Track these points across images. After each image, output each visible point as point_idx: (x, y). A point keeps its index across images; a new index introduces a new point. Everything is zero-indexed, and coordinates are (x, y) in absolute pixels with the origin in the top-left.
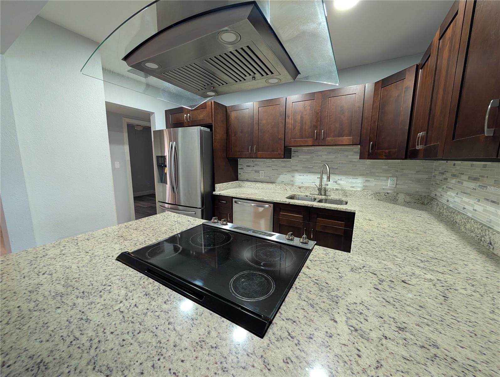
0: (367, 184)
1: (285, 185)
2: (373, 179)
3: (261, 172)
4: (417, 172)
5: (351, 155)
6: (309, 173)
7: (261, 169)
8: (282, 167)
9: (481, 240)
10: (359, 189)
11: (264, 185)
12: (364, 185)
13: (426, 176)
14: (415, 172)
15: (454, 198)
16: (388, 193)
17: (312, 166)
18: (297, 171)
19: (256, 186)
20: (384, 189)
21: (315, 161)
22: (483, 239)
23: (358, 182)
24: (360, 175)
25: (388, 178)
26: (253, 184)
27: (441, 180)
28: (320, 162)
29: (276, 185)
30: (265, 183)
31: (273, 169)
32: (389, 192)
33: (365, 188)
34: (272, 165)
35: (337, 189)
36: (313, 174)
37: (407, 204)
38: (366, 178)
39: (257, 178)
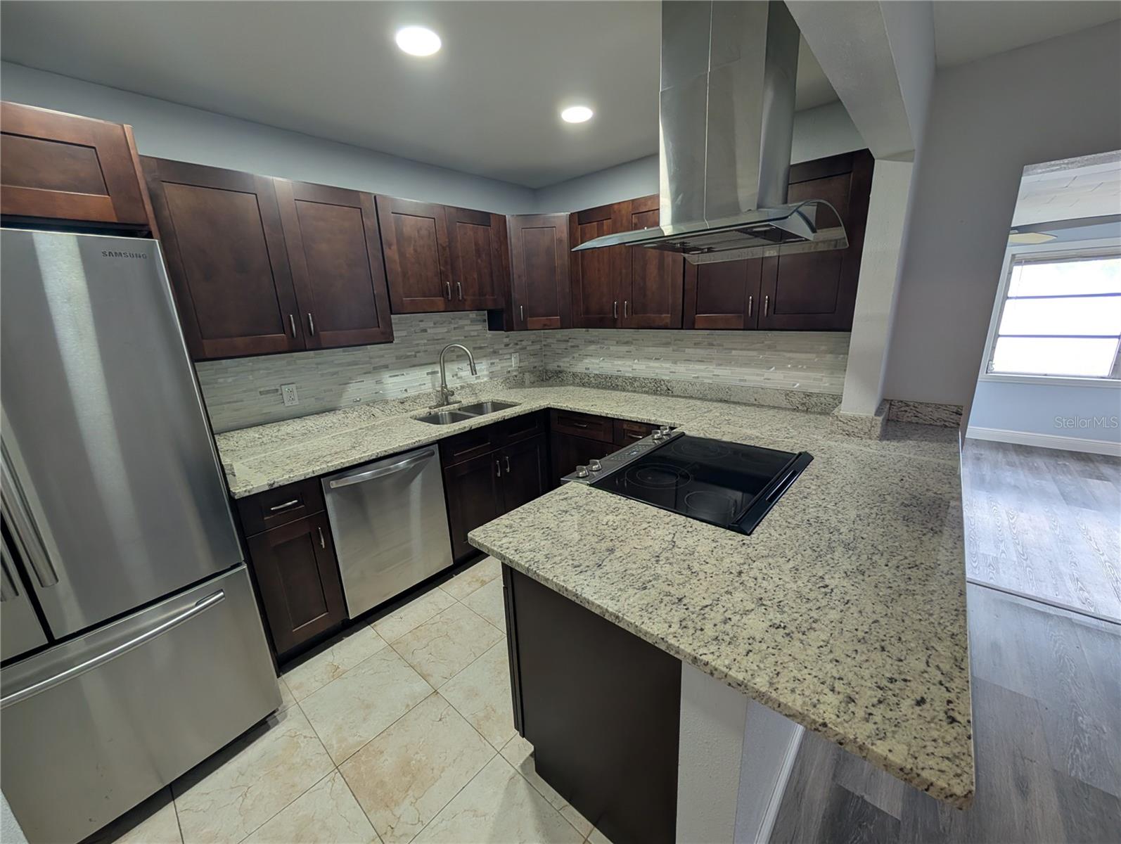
0: (494, 369)
1: (369, 405)
2: (498, 360)
3: (285, 388)
4: (533, 342)
5: (467, 325)
6: (411, 367)
7: (284, 381)
8: (349, 364)
9: (657, 391)
10: (485, 379)
11: (310, 422)
12: (491, 371)
13: (538, 347)
14: (530, 343)
15: (599, 364)
16: (516, 376)
17: (413, 353)
18: (386, 367)
19: (280, 433)
20: (509, 372)
21: (417, 342)
22: (659, 389)
23: (483, 367)
24: (485, 356)
25: (511, 354)
26: (269, 431)
27: (566, 349)
28: (426, 341)
29: (345, 412)
30: (311, 417)
31: (322, 375)
32: (515, 374)
33: (492, 375)
34: (317, 364)
35: (462, 387)
36: (418, 368)
37: (533, 384)
38: (491, 359)
39: (278, 409)
